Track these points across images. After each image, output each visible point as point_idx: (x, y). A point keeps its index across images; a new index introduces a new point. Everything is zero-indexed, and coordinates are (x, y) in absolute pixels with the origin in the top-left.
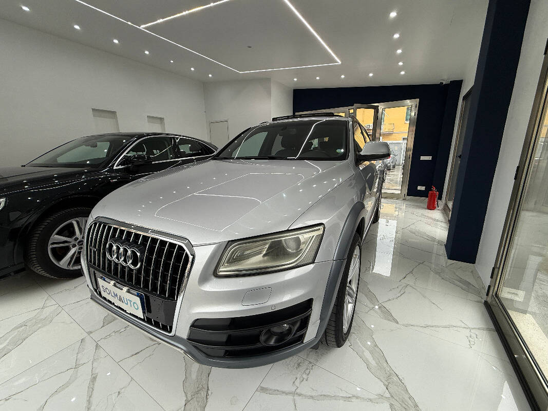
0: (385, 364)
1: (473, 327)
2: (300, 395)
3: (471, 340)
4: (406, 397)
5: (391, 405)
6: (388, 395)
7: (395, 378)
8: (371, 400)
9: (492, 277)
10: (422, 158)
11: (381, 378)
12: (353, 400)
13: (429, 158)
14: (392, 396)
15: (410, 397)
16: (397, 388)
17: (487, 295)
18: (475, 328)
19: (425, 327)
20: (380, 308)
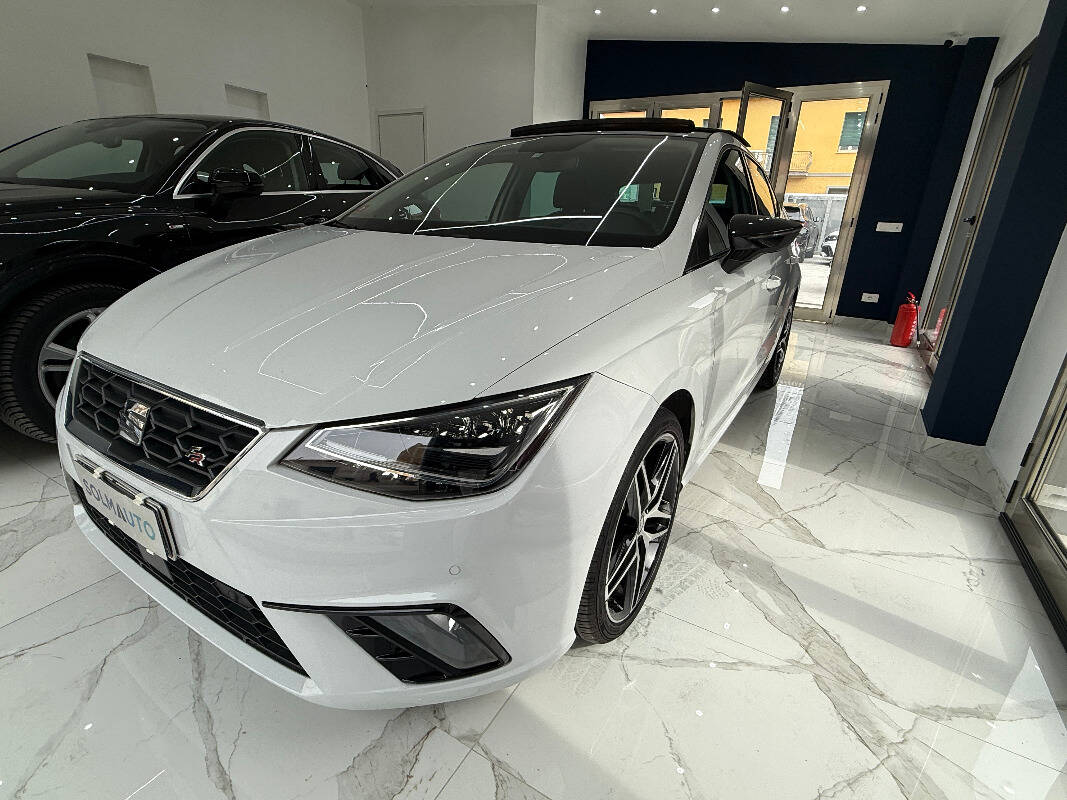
0: (801, 614)
1: (975, 557)
2: (633, 658)
3: (972, 577)
4: (846, 666)
5: (817, 678)
6: (809, 661)
7: (822, 636)
8: (776, 669)
9: (1024, 464)
10: (882, 227)
11: (796, 636)
12: (741, 668)
13: (895, 227)
14: (817, 663)
15: (854, 666)
16: (825, 650)
17: (1009, 500)
18: (979, 559)
19: (879, 555)
20: (785, 520)
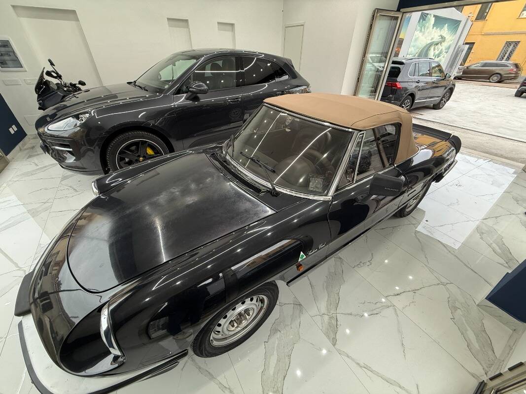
0: (281, 379)
9: (511, 369)
19: (361, 367)
20: (331, 318)
